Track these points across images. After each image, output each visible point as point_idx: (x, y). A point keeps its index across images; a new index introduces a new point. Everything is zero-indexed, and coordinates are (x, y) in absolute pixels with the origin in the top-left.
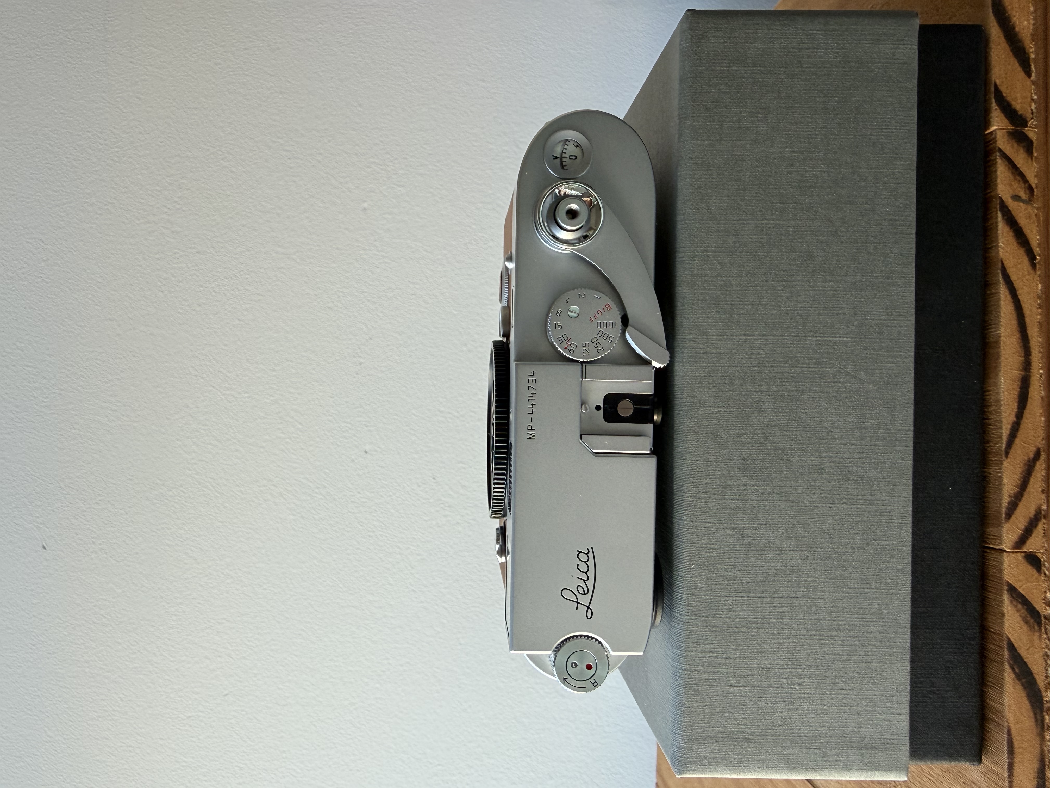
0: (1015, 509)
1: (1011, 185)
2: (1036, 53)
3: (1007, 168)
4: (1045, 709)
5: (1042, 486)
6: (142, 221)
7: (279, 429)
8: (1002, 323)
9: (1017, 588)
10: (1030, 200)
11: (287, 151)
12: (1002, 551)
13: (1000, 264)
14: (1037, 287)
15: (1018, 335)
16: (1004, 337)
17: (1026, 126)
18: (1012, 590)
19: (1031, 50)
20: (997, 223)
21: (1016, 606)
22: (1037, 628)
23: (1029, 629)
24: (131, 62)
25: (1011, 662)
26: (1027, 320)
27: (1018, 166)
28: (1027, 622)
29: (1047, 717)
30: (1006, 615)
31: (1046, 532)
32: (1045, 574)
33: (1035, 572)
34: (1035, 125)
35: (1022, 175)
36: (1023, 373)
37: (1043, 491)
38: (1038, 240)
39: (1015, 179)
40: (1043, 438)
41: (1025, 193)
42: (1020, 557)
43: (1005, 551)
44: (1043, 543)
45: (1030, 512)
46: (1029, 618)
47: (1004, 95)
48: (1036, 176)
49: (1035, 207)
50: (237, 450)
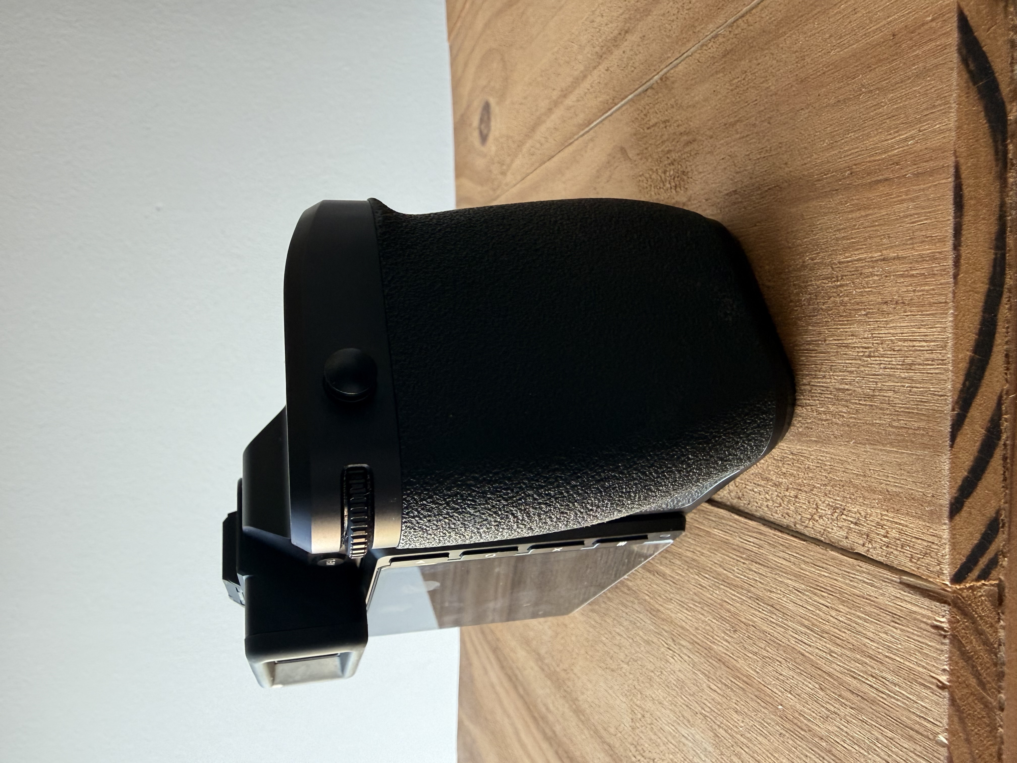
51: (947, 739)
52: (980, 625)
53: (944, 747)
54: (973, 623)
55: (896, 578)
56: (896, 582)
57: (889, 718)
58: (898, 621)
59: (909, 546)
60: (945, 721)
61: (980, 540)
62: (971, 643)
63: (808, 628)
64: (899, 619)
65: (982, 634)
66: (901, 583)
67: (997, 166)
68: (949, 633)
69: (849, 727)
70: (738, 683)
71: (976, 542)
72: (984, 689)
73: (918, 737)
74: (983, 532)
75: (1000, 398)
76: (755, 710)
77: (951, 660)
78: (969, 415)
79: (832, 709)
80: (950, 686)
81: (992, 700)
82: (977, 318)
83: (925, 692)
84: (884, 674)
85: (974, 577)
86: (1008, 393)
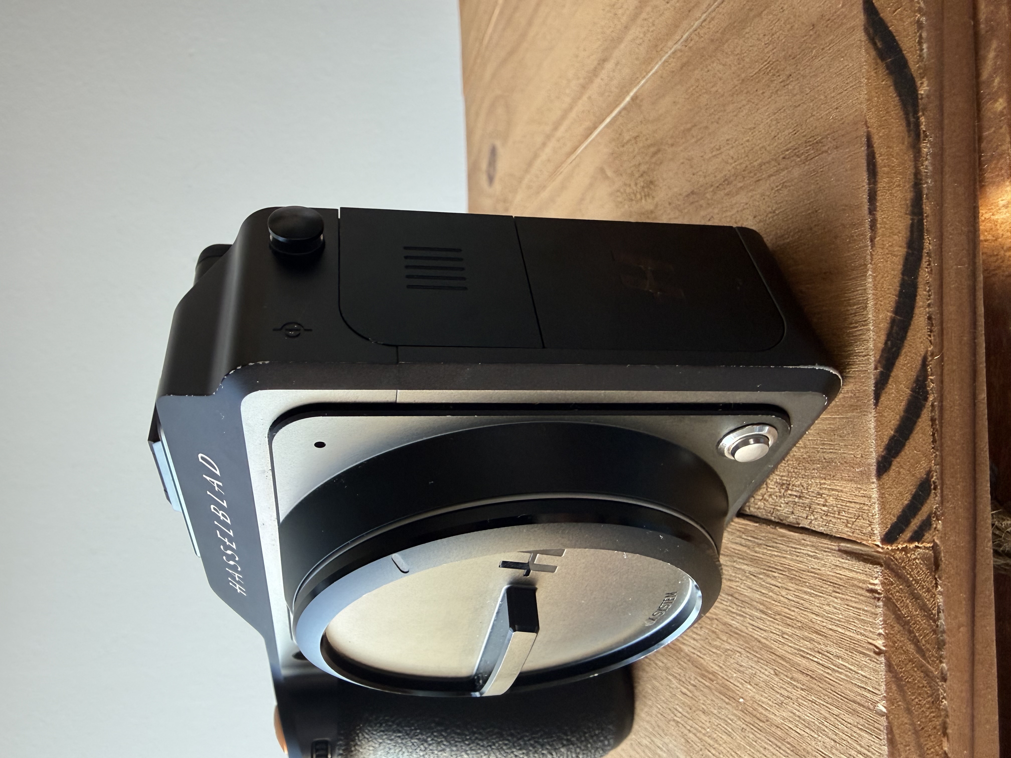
51: (885, 707)
52: (916, 589)
53: (884, 716)
54: (908, 587)
55: (834, 545)
56: (835, 550)
57: (835, 694)
58: (838, 590)
59: (845, 511)
60: (883, 687)
61: (910, 501)
62: (907, 607)
63: (762, 612)
64: (839, 588)
65: (917, 599)
66: (840, 550)
67: (909, 137)
68: (882, 595)
69: (801, 710)
70: (705, 682)
71: (906, 502)
72: (924, 656)
73: (860, 709)
74: (913, 493)
75: (925, 359)
76: (720, 708)
77: (886, 624)
78: (893, 374)
79: (786, 694)
80: (886, 651)
81: (933, 669)
82: (896, 280)
83: (864, 660)
84: (829, 649)
85: (907, 538)
86: (933, 355)
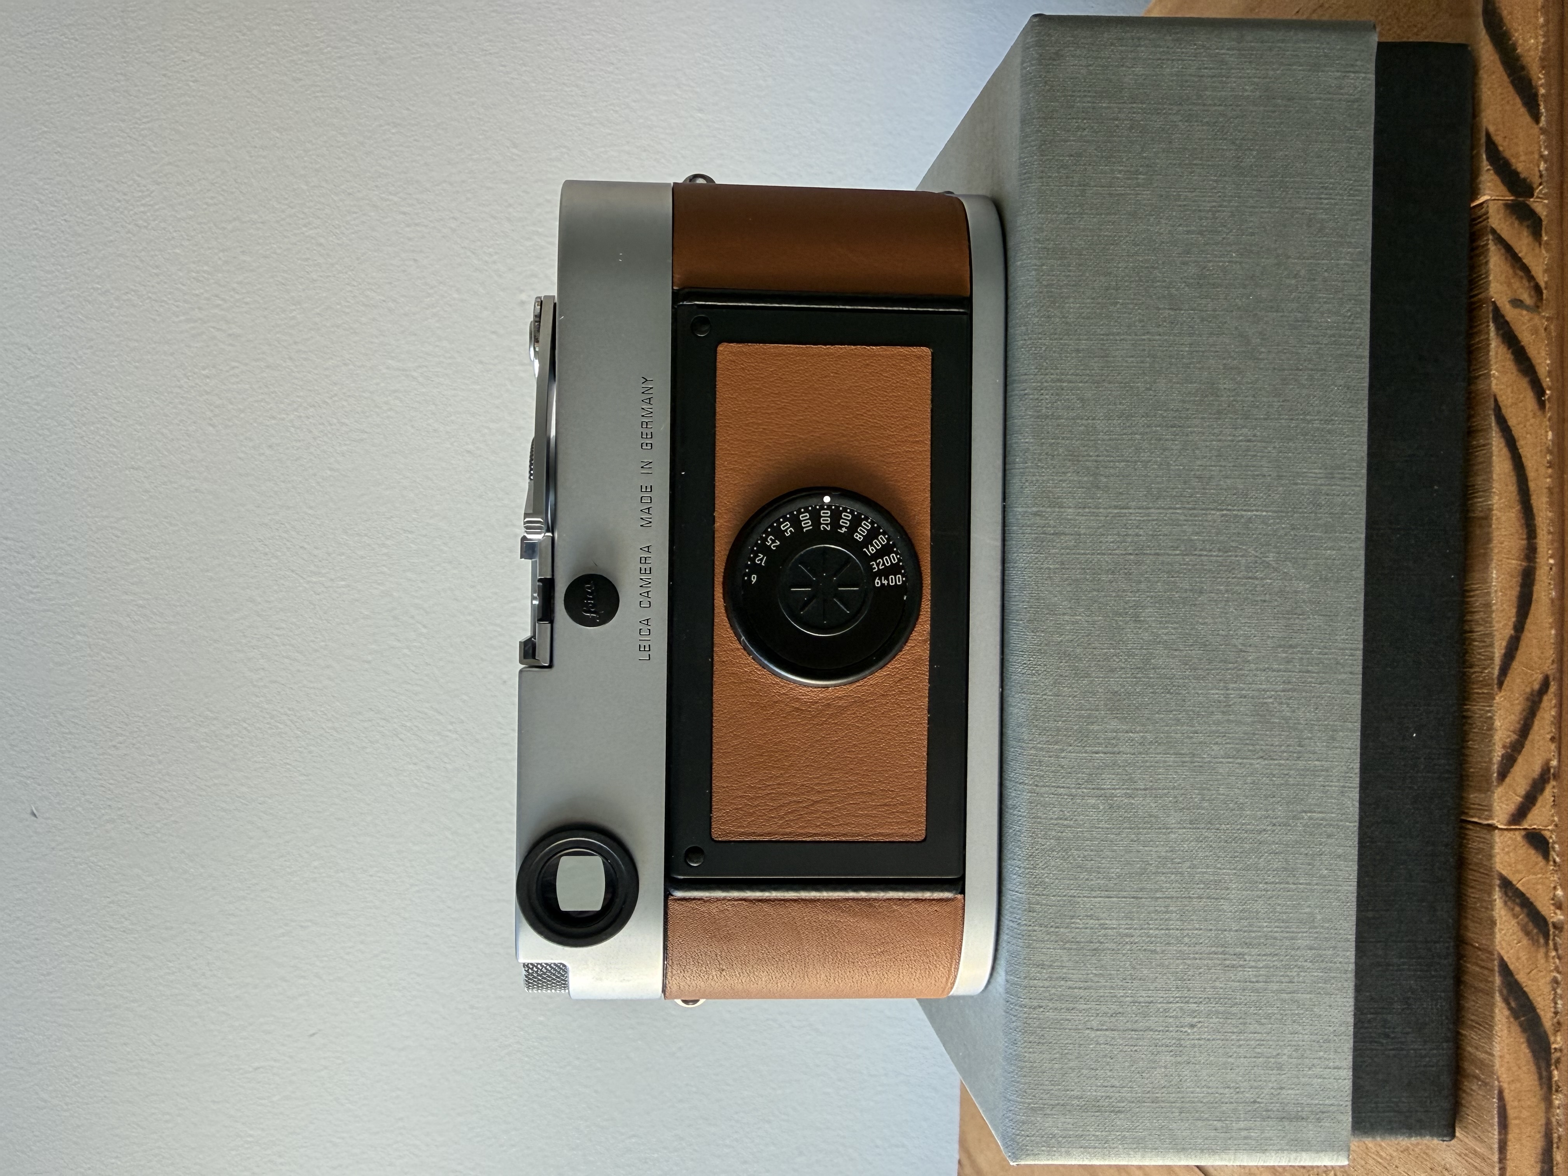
0: (1512, 766)
1: (1509, 285)
2: (1548, 85)
3: (1503, 257)
4: (1553, 1061)
5: (1551, 732)
6: (182, 318)
7: (393, 634)
8: (1494, 490)
9: (1514, 883)
10: (1538, 307)
11: (404, 213)
12: (1492, 828)
13: (1492, 400)
14: (1547, 436)
15: (1518, 508)
16: (1497, 509)
17: (1532, 196)
18: (1506, 885)
19: (1540, 82)
20: (1488, 339)
21: (1513, 910)
22: (1542, 941)
23: (1530, 942)
24: (164, 75)
25: (1505, 992)
26: (1532, 485)
27: (1520, 255)
28: (1527, 933)
29: (1556, 1073)
30: (1498, 922)
31: (1556, 799)
32: (1555, 861)
33: (1540, 859)
34: (1545, 194)
35: (1526, 269)
36: (1524, 564)
37: (1552, 739)
38: (1548, 365)
39: (1516, 274)
40: (1553, 661)
41: (1531, 297)
42: (1518, 836)
43: (1497, 828)
44: (1553, 816)
45: (1533, 771)
46: (1531, 926)
47: (1501, 149)
48: (1546, 271)
49: (1544, 317)
50: (328, 667)
